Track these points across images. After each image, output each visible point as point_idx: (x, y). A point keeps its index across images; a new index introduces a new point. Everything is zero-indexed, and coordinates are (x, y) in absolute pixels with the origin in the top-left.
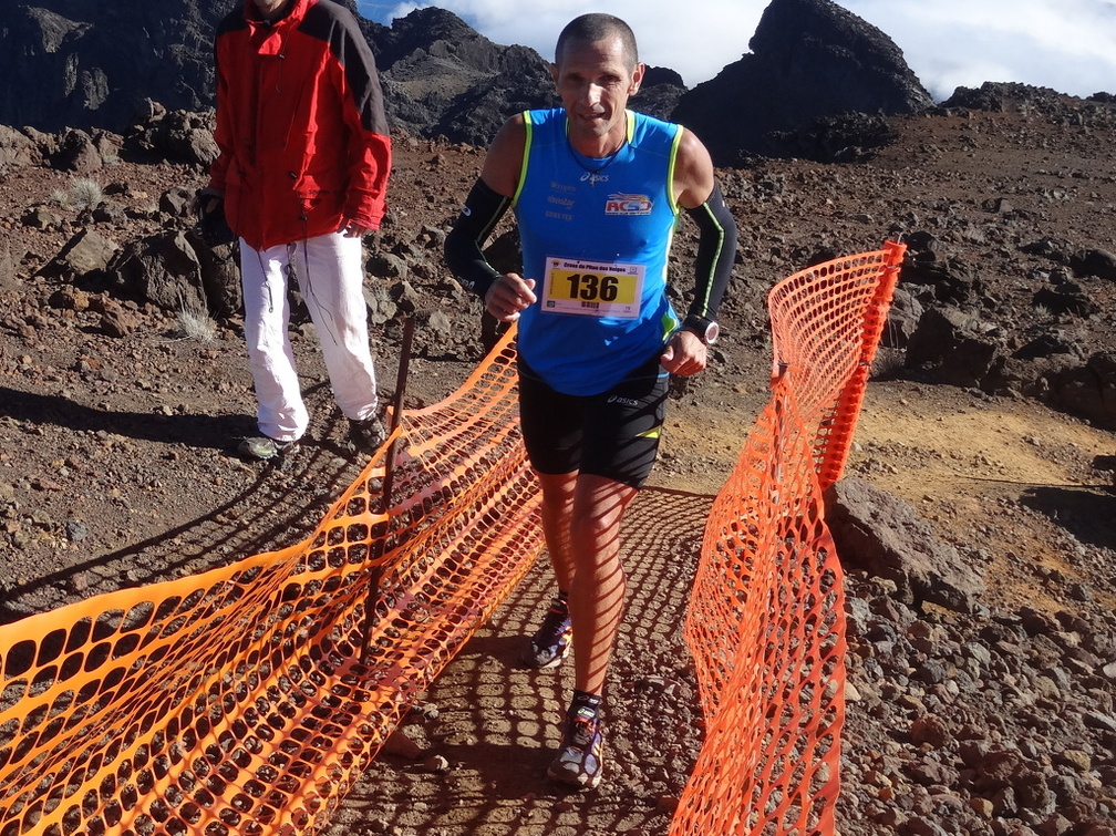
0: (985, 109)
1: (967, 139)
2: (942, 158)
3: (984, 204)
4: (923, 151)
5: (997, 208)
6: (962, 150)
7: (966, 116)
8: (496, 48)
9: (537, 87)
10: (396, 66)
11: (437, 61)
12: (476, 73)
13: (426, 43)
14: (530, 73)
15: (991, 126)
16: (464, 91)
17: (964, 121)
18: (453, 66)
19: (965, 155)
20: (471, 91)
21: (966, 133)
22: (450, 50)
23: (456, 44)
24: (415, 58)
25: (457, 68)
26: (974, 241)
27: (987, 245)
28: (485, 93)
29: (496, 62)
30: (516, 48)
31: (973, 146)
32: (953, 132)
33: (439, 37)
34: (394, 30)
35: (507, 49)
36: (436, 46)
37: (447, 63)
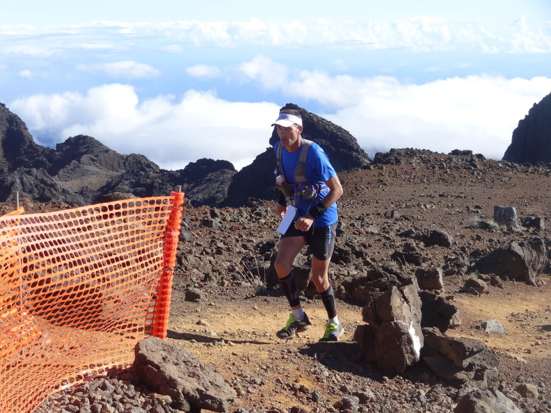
0: (392, 164)
1: (382, 181)
2: (368, 193)
3: (385, 214)
4: (357, 190)
5: (392, 216)
6: (379, 187)
7: (381, 168)
8: (122, 157)
9: (148, 178)
10: (61, 172)
11: (86, 167)
12: (111, 173)
13: (78, 157)
14: (144, 170)
15: (396, 173)
16: (104, 184)
17: (381, 171)
18: (96, 169)
19: (380, 190)
20: (108, 184)
21: (381, 178)
22: (93, 160)
23: (97, 156)
24: (72, 167)
25: (99, 170)
26: (372, 233)
27: (379, 234)
28: (117, 184)
29: (122, 165)
30: (134, 156)
31: (385, 184)
32: (374, 178)
33: (86, 153)
34: (58, 150)
35: (128, 156)
36: (85, 158)
37: (92, 168)
